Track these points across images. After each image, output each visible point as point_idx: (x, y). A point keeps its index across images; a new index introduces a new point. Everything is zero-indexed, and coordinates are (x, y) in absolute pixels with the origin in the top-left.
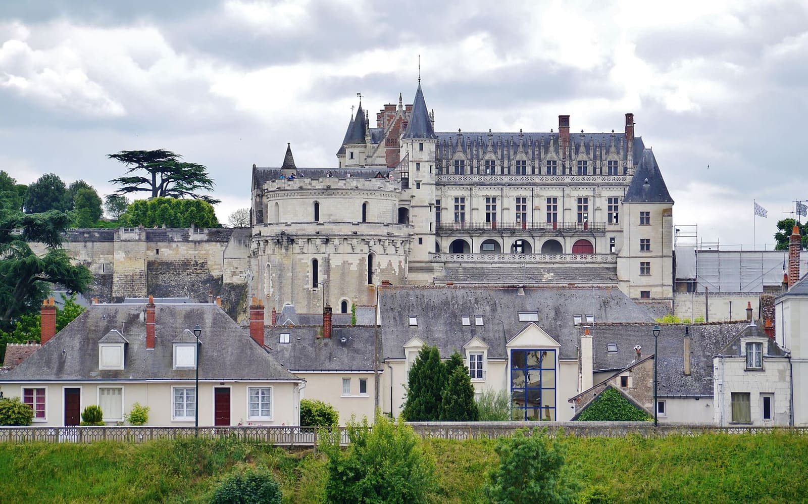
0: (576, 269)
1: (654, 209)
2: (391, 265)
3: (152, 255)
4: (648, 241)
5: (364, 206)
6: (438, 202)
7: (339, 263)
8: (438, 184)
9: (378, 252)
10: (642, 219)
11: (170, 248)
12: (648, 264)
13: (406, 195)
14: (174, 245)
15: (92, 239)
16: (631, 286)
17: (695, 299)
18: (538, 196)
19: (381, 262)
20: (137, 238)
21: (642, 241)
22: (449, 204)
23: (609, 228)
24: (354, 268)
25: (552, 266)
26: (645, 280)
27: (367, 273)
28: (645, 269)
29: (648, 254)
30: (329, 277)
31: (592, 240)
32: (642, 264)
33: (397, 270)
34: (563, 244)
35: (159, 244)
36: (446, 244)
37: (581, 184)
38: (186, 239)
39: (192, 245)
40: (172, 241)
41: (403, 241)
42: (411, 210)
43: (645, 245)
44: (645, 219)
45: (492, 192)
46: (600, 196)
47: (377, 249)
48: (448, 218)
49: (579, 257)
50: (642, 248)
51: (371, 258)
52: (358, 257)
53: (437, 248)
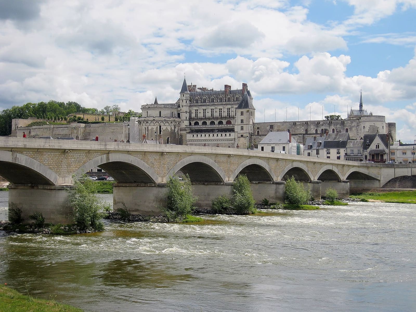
0: (225, 129)
1: (244, 110)
2: (167, 128)
4: (243, 120)
5: (160, 112)
6: (190, 111)
8: (189, 106)
9: (162, 125)
10: (241, 114)
12: (243, 127)
13: (179, 109)
16: (238, 133)
18: (216, 108)
19: (163, 128)
21: (241, 120)
22: (194, 111)
23: (235, 117)
24: (155, 130)
25: (218, 128)
26: (242, 132)
27: (159, 131)
28: (242, 128)
29: (243, 124)
30: (148, 132)
31: (231, 120)
32: (241, 127)
34: (223, 122)
36: (193, 123)
37: (227, 104)
41: (172, 122)
42: (180, 113)
43: (242, 121)
45: (204, 108)
46: (233, 107)
47: (162, 124)
48: (193, 115)
50: (241, 122)
51: (160, 127)
52: (156, 126)
53: (190, 124)
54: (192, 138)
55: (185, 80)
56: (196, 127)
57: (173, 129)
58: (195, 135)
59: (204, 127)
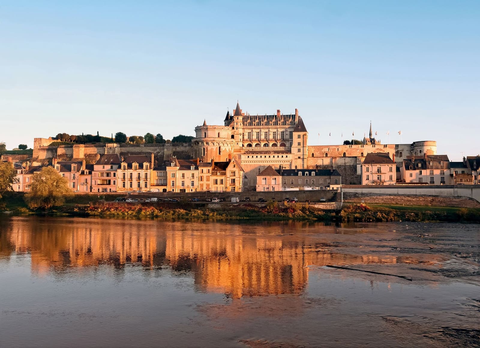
0: (280, 151)
1: (301, 134)
2: (226, 149)
3: (174, 150)
4: (300, 143)
5: (219, 133)
6: (243, 134)
7: (210, 149)
8: (243, 129)
11: (179, 148)
12: (300, 149)
13: (233, 131)
14: (180, 147)
15: (160, 146)
16: (295, 155)
17: (313, 159)
18: (271, 131)
19: (223, 148)
20: (170, 145)
21: (298, 143)
22: (246, 134)
23: (289, 139)
24: (214, 150)
25: (273, 150)
26: (299, 154)
27: (218, 151)
28: (299, 151)
29: (300, 146)
30: (207, 152)
31: (285, 143)
32: (298, 149)
33: (228, 151)
34: (277, 144)
35: (176, 147)
36: (246, 145)
37: (282, 128)
38: (183, 146)
39: (184, 147)
40: (179, 146)
41: (230, 143)
42: (235, 135)
44: (299, 137)
45: (258, 130)
46: (287, 131)
47: (221, 145)
48: (246, 137)
49: (281, 147)
50: (298, 145)
51: (220, 147)
52: (216, 147)
53: (243, 146)
54: (247, 159)
55: (238, 104)
56: (250, 149)
57: (230, 149)
58: (251, 157)
59: (258, 149)
